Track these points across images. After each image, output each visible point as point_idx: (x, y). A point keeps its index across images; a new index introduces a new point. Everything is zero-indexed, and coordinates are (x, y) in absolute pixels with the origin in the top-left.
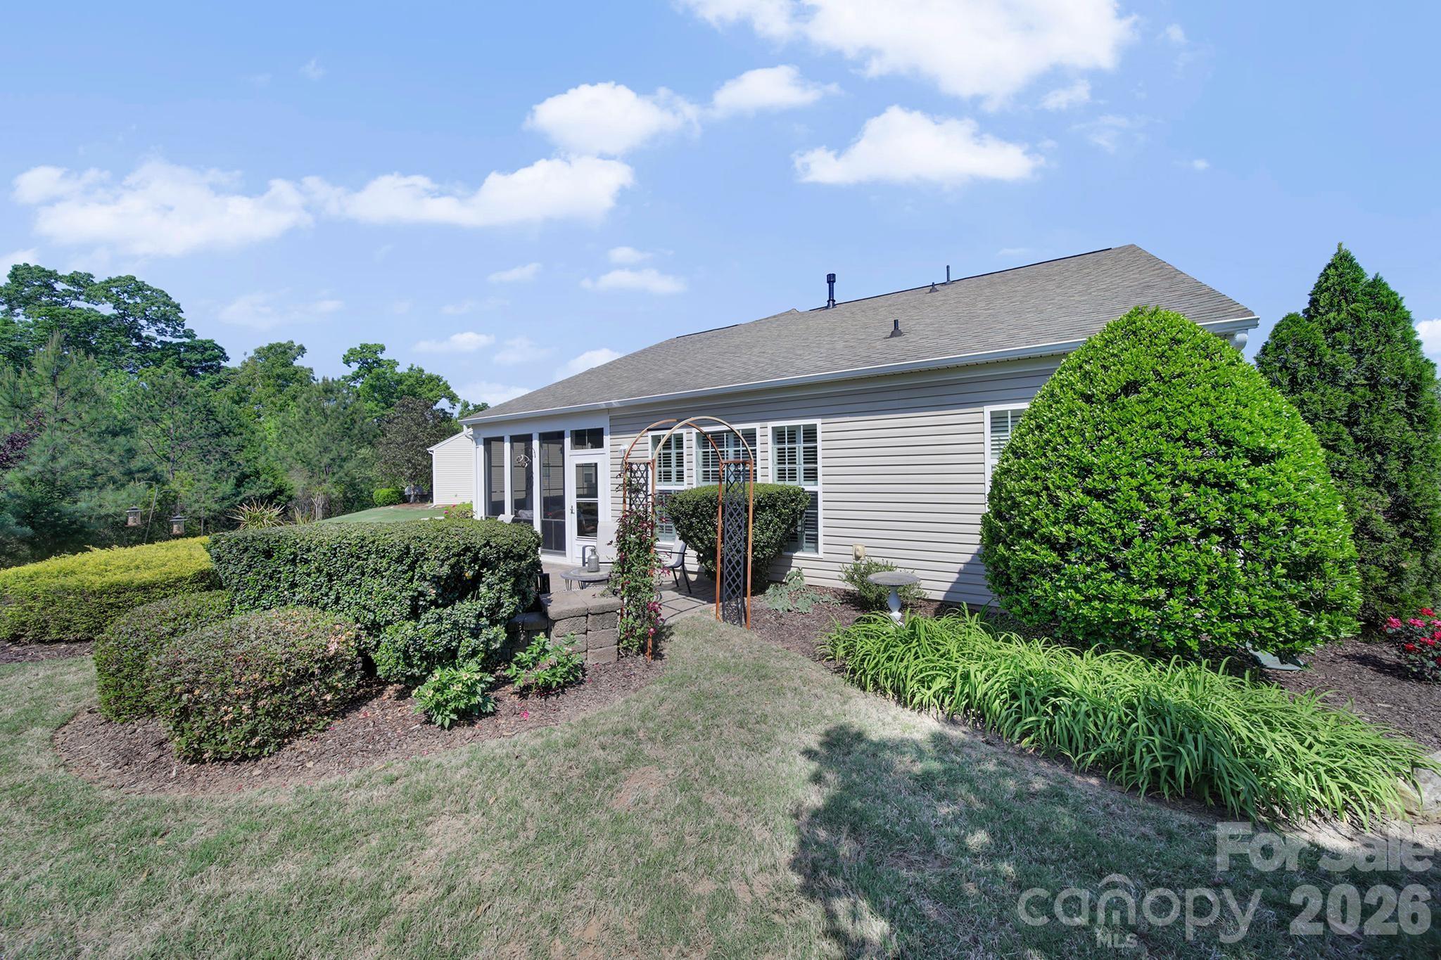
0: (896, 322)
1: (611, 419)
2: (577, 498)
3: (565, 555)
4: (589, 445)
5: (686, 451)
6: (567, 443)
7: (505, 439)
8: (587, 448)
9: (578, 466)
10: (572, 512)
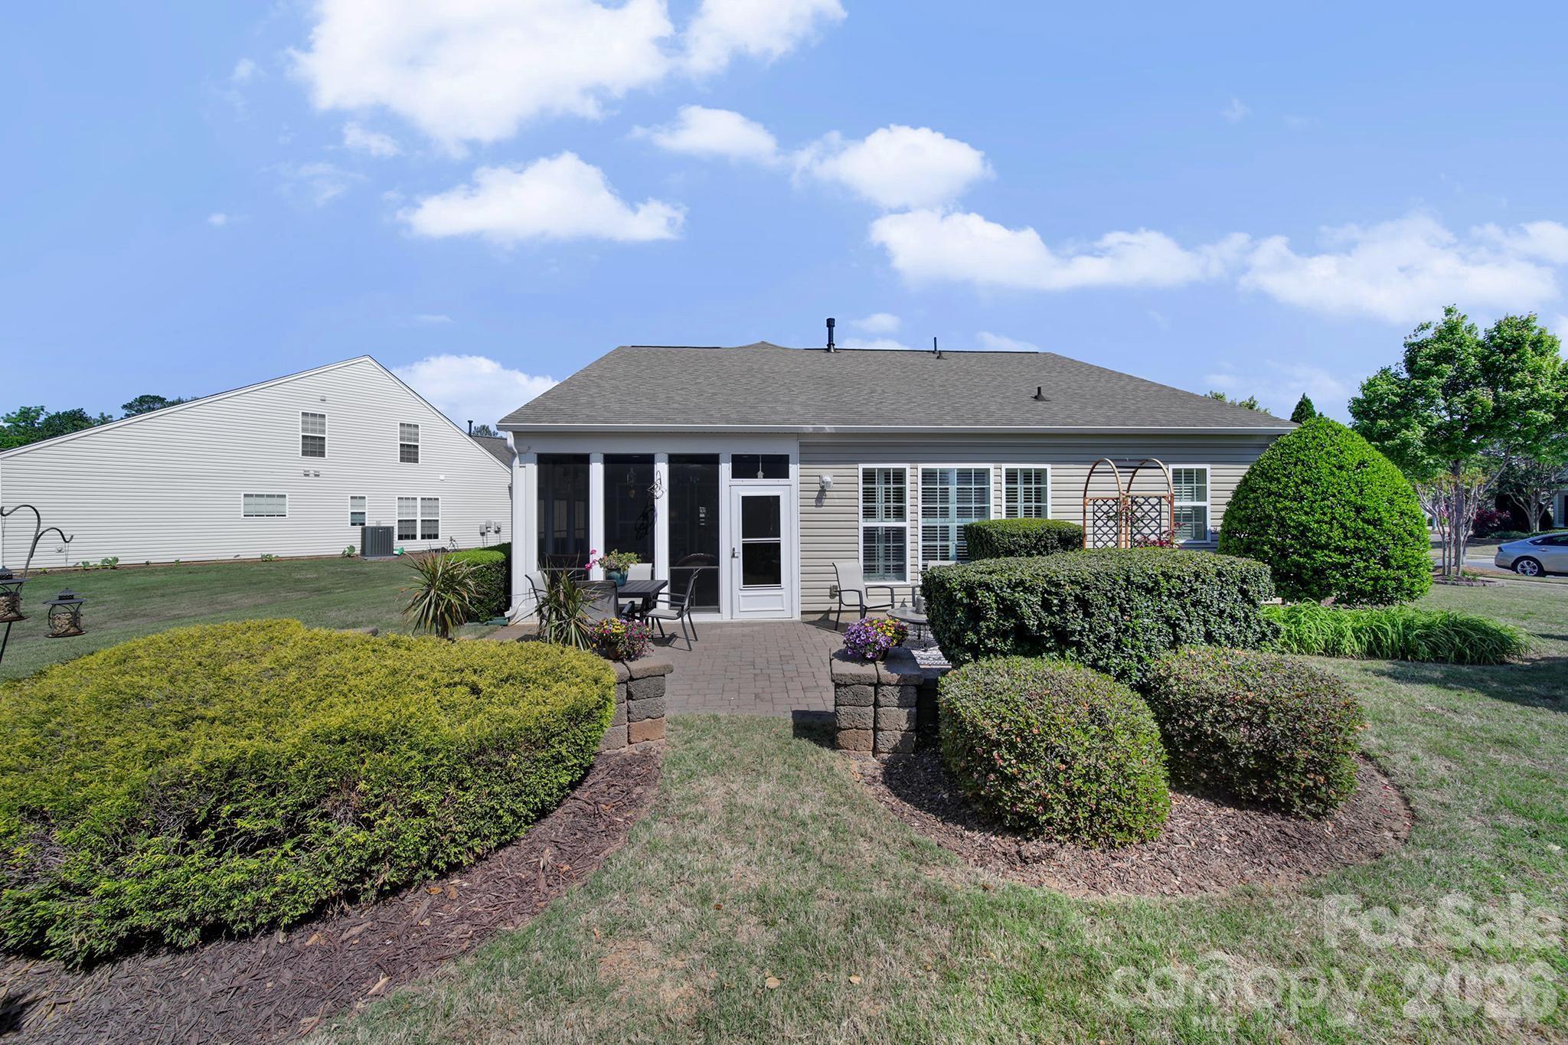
0: (1039, 389)
1: (801, 445)
2: (743, 537)
3: (719, 611)
4: (760, 473)
5: (908, 486)
6: (725, 469)
7: (592, 458)
8: (756, 477)
9: (745, 499)
10: (733, 556)
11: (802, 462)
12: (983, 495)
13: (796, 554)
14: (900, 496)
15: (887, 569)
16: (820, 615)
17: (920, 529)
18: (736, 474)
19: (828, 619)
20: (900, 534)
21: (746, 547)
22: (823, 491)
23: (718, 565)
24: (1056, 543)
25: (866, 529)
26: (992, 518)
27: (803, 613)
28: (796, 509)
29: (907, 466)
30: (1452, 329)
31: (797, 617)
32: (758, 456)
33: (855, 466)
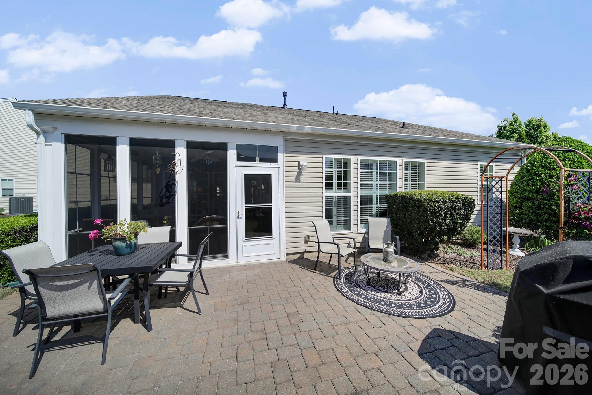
1: (286, 140)
2: (245, 204)
3: (227, 257)
4: (258, 159)
5: (353, 170)
6: (232, 155)
7: (119, 140)
8: (255, 161)
9: (246, 176)
10: (238, 217)
11: (286, 152)
12: (392, 177)
13: (283, 215)
14: (347, 176)
15: (339, 222)
16: (298, 255)
17: (359, 197)
18: (240, 158)
19: (303, 257)
20: (346, 201)
21: (248, 211)
22: (300, 171)
23: (227, 224)
24: (461, 206)
25: (327, 198)
26: (398, 191)
27: (287, 254)
28: (282, 184)
29: (352, 157)
30: (515, 121)
31: (283, 258)
32: (255, 146)
33: (321, 156)
